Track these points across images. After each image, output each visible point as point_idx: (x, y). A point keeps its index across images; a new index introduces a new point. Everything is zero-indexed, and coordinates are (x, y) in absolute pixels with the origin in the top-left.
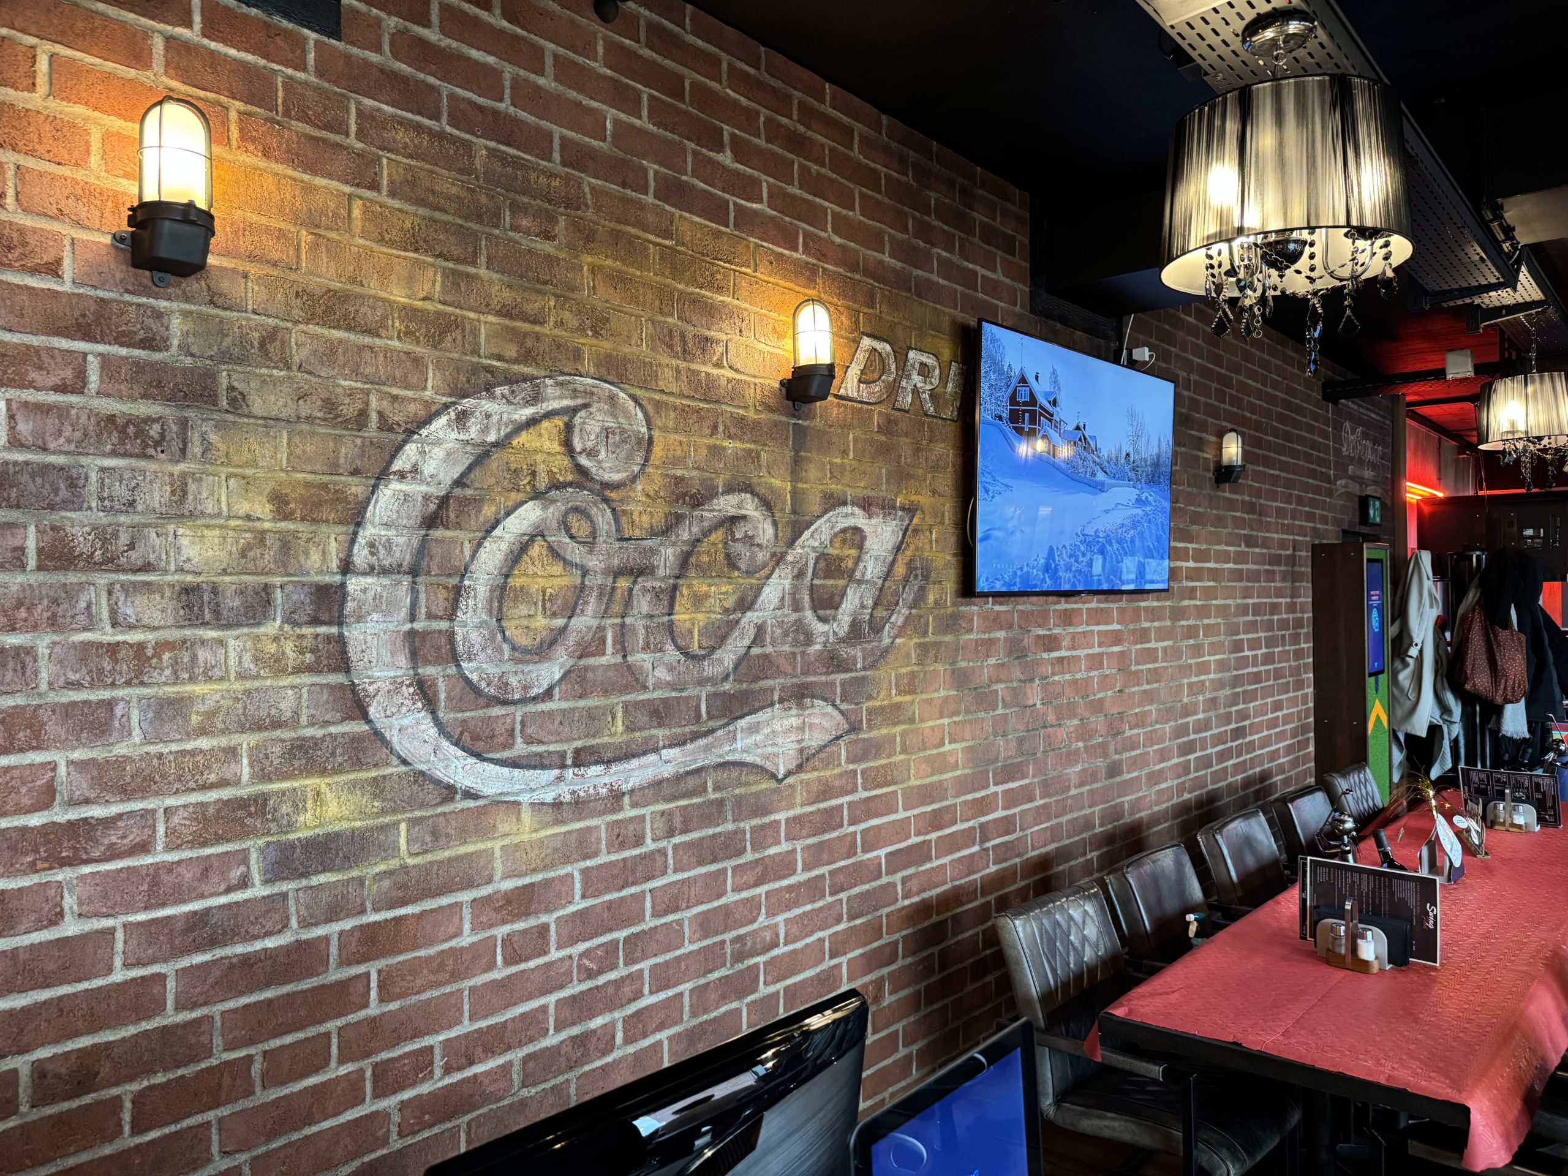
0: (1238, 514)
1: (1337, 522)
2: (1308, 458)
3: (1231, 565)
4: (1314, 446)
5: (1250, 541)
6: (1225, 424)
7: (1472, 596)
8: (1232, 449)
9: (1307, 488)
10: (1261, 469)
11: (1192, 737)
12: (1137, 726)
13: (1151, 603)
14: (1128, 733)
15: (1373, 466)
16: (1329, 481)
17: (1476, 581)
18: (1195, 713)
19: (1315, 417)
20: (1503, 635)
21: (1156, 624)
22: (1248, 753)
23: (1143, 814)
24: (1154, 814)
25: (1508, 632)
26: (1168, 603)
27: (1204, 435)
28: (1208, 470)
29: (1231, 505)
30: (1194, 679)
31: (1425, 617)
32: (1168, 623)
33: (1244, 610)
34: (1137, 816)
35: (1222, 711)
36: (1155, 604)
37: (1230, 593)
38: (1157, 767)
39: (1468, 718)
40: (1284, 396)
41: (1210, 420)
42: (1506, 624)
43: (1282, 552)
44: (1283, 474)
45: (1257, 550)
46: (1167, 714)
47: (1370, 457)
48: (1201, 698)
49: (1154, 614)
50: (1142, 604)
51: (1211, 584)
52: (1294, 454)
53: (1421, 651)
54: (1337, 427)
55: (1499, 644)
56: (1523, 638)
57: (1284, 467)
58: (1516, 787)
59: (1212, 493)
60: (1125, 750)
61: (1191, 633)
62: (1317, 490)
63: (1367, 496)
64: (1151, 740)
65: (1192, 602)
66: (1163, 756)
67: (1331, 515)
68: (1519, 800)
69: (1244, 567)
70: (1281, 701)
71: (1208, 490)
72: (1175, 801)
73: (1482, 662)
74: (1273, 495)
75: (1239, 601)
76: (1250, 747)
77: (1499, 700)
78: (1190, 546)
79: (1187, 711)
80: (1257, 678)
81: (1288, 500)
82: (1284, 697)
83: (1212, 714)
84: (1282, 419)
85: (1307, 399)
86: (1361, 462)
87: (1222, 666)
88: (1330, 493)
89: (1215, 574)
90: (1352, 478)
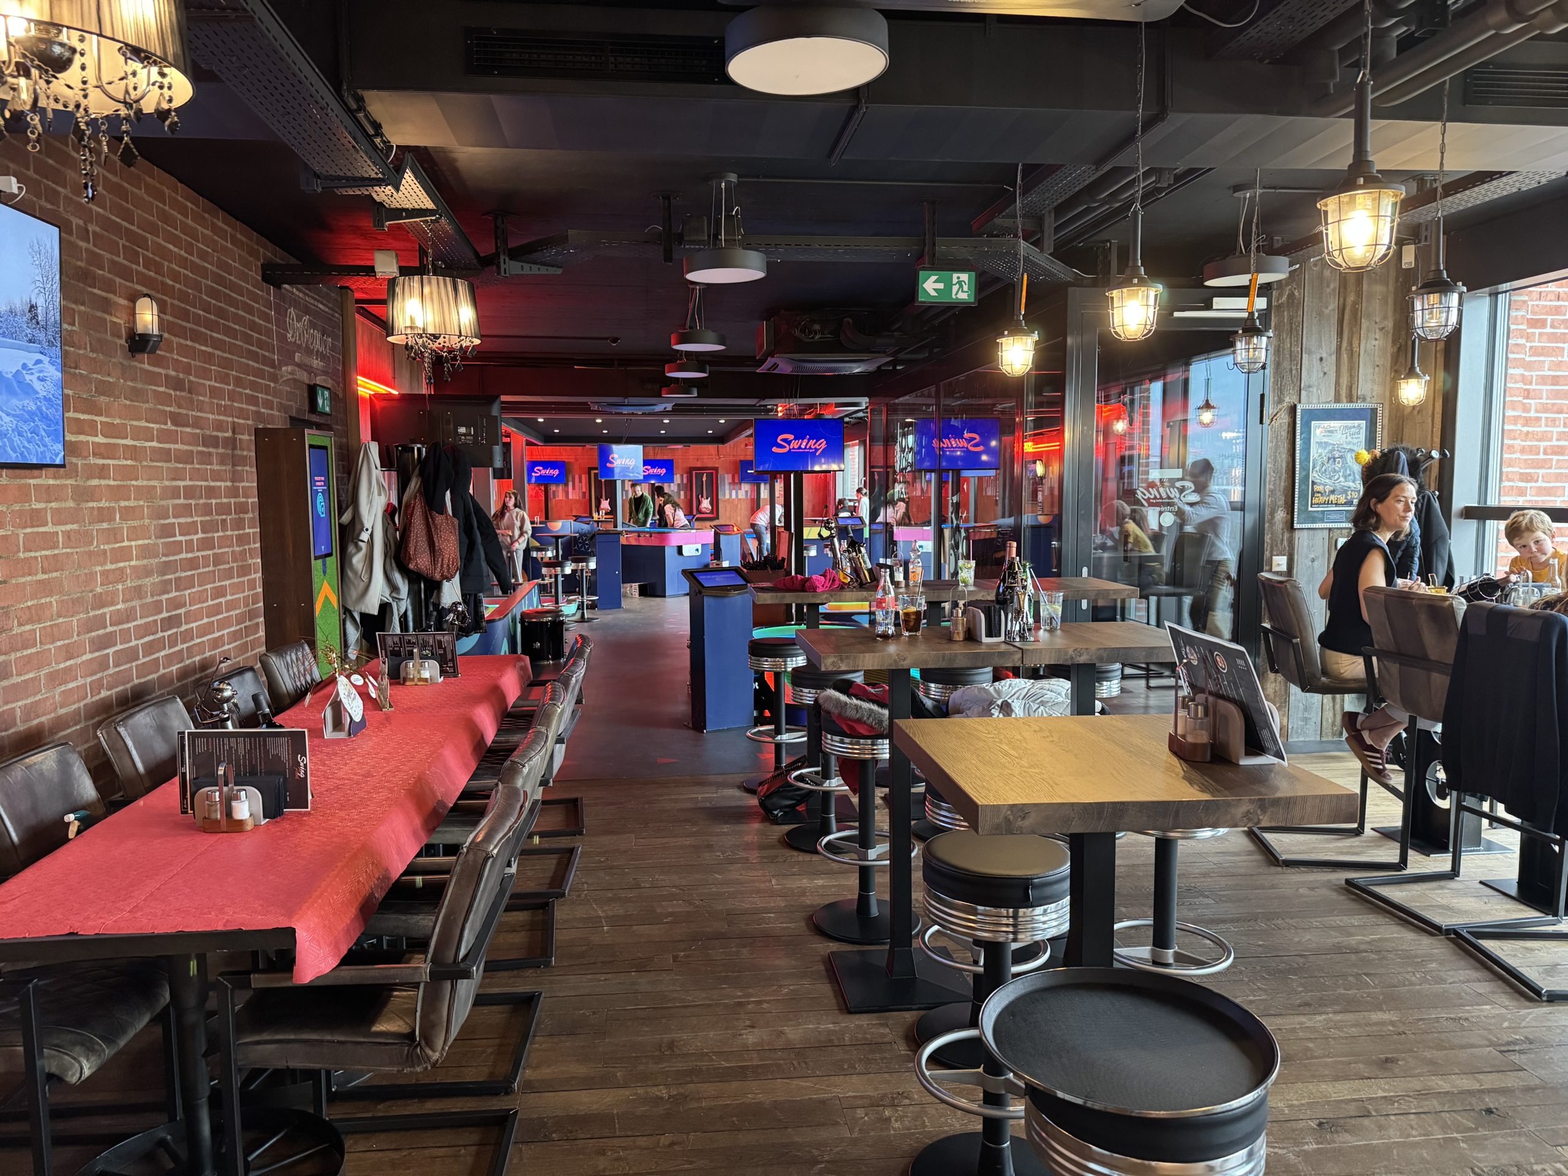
0: (162, 389)
1: (282, 407)
2: (248, 339)
3: (154, 444)
4: (253, 326)
5: (177, 419)
6: (139, 287)
7: (414, 484)
8: (147, 317)
9: (246, 369)
10: (189, 343)
11: (110, 629)
12: (31, 621)
13: (45, 480)
14: (17, 630)
15: (322, 356)
16: (273, 366)
17: (417, 471)
18: (113, 603)
19: (255, 298)
20: (439, 519)
21: (53, 505)
22: (184, 642)
23: (43, 719)
24: (59, 718)
25: (443, 517)
26: (69, 482)
27: (111, 296)
28: (120, 337)
29: (152, 378)
30: (109, 566)
31: (375, 504)
32: (71, 504)
33: (175, 493)
34: (35, 722)
35: (149, 600)
36: (51, 482)
37: (156, 474)
38: (62, 666)
39: (414, 594)
40: (214, 269)
41: (118, 280)
42: (442, 510)
43: (220, 434)
44: (217, 352)
45: (188, 430)
46: (73, 606)
47: (317, 346)
48: (120, 587)
49: (49, 494)
50: (32, 482)
51: (129, 462)
52: (228, 331)
53: (372, 535)
54: (281, 312)
55: (436, 528)
56: (456, 522)
57: (217, 344)
58: (424, 646)
59: (125, 363)
60: (14, 649)
61: (104, 515)
62: (259, 373)
63: (316, 385)
64: (51, 635)
65: (103, 482)
66: (69, 653)
67: (275, 400)
68: (424, 657)
69: (172, 446)
70: (224, 587)
71: (119, 358)
72: (89, 700)
73: (423, 544)
74: (205, 374)
75: (167, 483)
76: (187, 636)
77: (437, 576)
78: (98, 419)
79: (101, 602)
80: (192, 564)
81: (224, 379)
82: (227, 583)
83: (136, 603)
84: (213, 293)
85: (245, 277)
86: (309, 351)
87: (147, 552)
88: (274, 378)
89: (133, 453)
90: (298, 365)
